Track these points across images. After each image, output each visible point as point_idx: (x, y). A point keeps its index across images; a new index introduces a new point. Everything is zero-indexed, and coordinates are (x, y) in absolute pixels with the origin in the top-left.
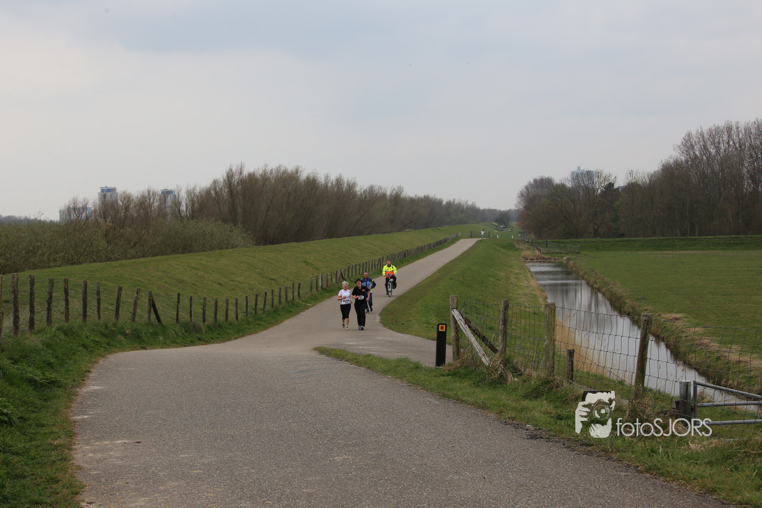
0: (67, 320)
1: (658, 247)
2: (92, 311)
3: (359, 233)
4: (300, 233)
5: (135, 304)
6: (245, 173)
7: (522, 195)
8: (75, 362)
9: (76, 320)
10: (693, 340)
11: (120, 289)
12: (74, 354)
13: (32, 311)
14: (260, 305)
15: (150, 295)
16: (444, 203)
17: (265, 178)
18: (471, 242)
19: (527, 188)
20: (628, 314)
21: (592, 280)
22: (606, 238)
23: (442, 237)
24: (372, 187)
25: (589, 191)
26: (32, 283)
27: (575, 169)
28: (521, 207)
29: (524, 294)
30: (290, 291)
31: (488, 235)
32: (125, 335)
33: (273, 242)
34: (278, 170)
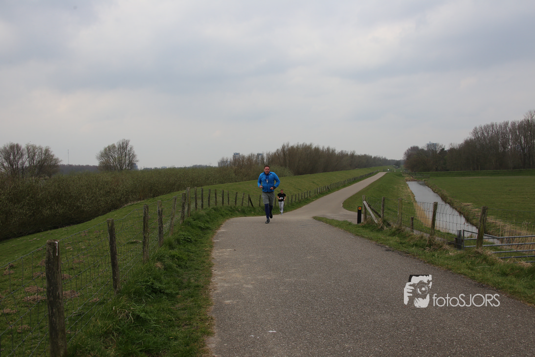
0: (216, 205)
1: (463, 175)
2: (226, 201)
3: (337, 170)
4: (312, 170)
5: (243, 199)
6: (290, 146)
7: (406, 154)
8: (217, 221)
9: (219, 204)
10: (474, 214)
11: (237, 193)
12: (217, 218)
13: (202, 201)
14: (294, 200)
15: (249, 196)
16: (373, 157)
17: (298, 148)
18: (384, 173)
19: (408, 151)
20: (449, 203)
21: (434, 189)
22: (441, 171)
23: (371, 172)
24: (342, 151)
25: (434, 152)
26: (202, 191)
27: (428, 143)
28: (405, 158)
29: (405, 195)
30: (306, 194)
31: (390, 170)
32: (239, 211)
33: (301, 174)
34: (303, 145)
